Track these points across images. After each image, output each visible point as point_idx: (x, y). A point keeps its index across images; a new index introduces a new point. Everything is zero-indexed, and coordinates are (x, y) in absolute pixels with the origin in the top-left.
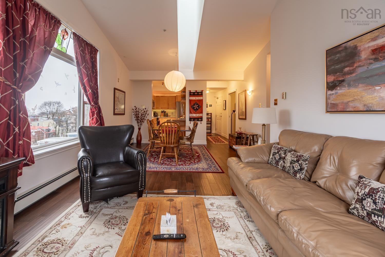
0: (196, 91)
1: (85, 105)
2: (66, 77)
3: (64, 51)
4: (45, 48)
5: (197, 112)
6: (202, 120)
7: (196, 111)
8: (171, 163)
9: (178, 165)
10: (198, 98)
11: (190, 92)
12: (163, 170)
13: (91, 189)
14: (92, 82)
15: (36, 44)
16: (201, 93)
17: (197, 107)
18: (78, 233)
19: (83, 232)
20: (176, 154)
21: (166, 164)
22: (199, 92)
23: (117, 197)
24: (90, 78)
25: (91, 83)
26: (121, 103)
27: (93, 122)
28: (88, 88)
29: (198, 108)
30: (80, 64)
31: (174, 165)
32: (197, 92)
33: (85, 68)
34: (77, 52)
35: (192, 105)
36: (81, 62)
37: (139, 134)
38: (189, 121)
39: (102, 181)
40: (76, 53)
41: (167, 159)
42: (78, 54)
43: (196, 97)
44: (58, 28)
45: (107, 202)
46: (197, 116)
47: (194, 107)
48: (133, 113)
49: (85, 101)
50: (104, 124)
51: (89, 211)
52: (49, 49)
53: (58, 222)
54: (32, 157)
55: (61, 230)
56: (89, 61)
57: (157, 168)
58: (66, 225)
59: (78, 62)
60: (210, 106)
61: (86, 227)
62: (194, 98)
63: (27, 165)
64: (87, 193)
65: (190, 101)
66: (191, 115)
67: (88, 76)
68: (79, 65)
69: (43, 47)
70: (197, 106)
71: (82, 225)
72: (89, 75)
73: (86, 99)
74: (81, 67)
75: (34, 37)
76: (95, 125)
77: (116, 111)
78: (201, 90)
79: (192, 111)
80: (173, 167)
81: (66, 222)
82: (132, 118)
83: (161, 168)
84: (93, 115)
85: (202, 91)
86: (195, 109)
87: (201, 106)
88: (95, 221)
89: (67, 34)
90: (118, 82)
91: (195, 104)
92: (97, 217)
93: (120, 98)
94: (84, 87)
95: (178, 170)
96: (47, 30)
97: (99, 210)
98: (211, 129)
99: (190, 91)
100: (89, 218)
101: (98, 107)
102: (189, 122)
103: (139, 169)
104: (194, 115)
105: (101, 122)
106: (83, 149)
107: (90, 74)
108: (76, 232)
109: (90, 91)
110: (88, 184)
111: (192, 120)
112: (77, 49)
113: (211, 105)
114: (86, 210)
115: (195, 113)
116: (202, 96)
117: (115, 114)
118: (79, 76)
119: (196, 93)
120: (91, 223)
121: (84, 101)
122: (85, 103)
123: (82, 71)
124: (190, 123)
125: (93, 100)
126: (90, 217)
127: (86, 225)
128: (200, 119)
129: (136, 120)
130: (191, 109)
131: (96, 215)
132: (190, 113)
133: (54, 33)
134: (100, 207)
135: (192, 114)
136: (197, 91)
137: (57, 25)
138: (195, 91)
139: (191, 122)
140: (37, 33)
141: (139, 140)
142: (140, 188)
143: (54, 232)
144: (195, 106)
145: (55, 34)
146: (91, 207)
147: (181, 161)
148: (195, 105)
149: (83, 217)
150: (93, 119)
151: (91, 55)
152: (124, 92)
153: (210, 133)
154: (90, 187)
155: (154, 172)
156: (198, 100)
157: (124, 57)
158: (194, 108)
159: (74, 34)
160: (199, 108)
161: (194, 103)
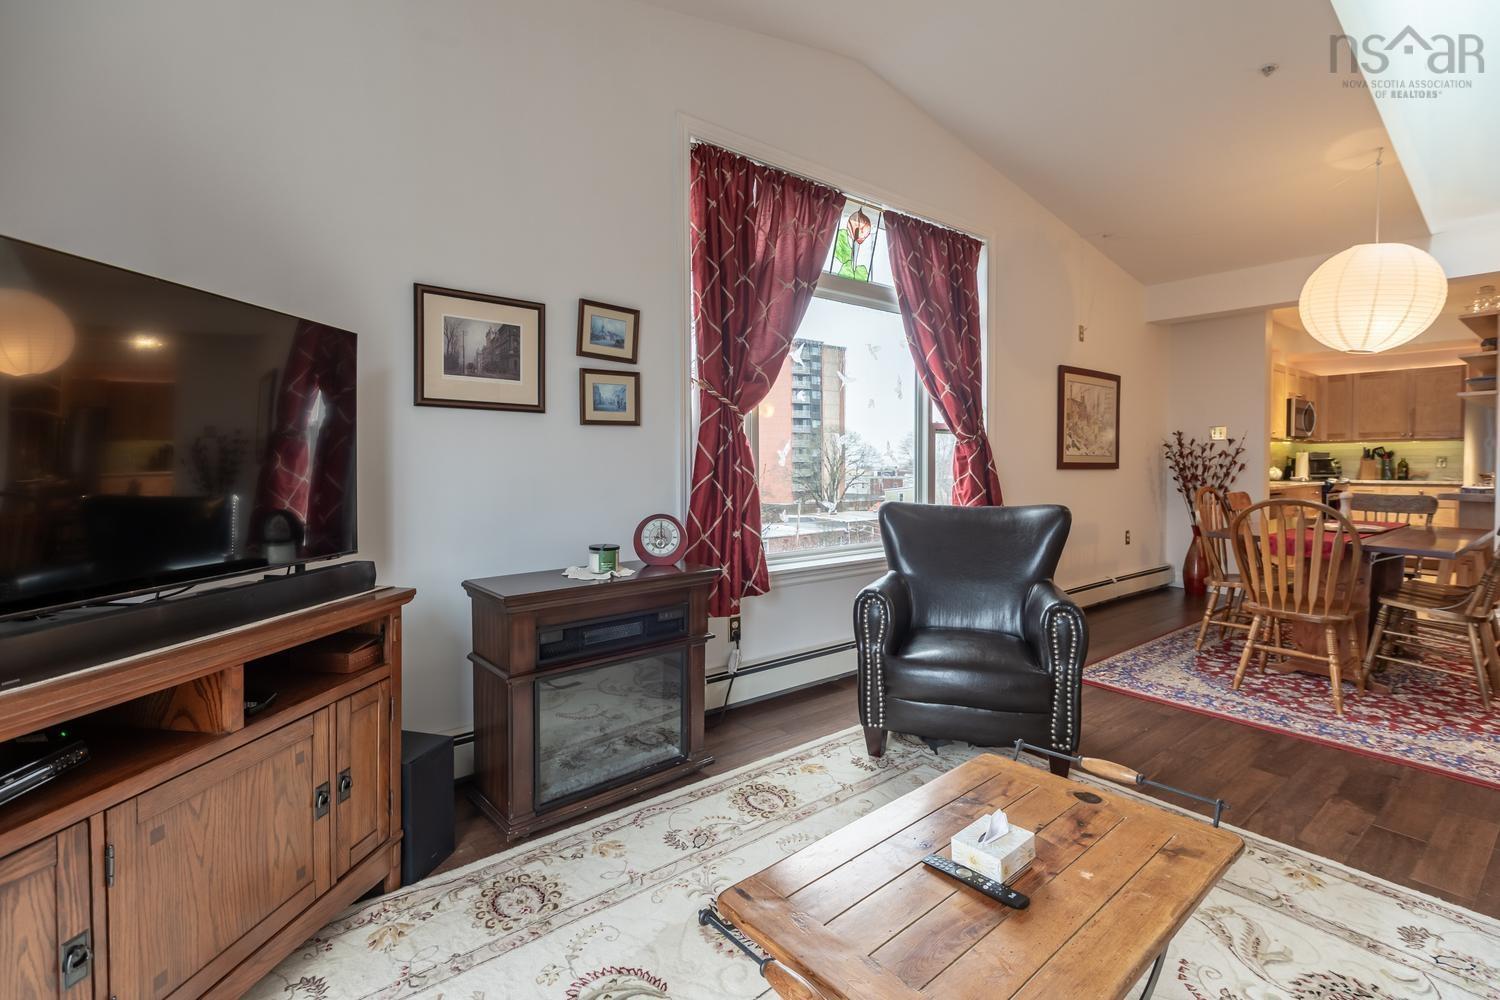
1: (937, 435)
2: (872, 353)
3: (862, 276)
4: (797, 285)
8: (1306, 700)
9: (1340, 716)
12: (1240, 717)
13: (886, 691)
14: (953, 360)
15: (777, 280)
18: (830, 796)
19: (841, 799)
20: (1331, 659)
21: (1274, 695)
23: (969, 746)
24: (944, 344)
25: (948, 363)
26: (1095, 423)
27: (963, 492)
28: (940, 380)
30: (912, 308)
31: (1315, 711)
33: (928, 316)
34: (901, 268)
36: (914, 299)
37: (1196, 553)
39: (917, 677)
40: (898, 274)
41: (1299, 676)
42: (903, 274)
44: (837, 215)
45: (934, 748)
48: (1170, 463)
49: (937, 424)
50: (999, 501)
51: (884, 757)
52: (805, 285)
53: (803, 754)
54: (764, 573)
55: (799, 773)
56: (942, 290)
57: (1211, 701)
58: (815, 765)
59: (904, 302)
61: (855, 792)
63: (752, 592)
64: (875, 700)
67: (936, 339)
68: (909, 308)
69: (790, 285)
71: (848, 783)
72: (942, 337)
73: (938, 417)
74: (915, 315)
75: (771, 265)
76: (968, 502)
77: (1067, 453)
80: (1304, 715)
81: (817, 760)
82: (1162, 483)
83: (1234, 707)
84: (962, 470)
88: (885, 785)
89: (867, 221)
90: (1082, 340)
92: (894, 780)
93: (1088, 403)
94: (927, 379)
95: (1324, 737)
96: (804, 234)
97: (910, 764)
100: (873, 773)
101: (979, 439)
103: (1050, 669)
105: (988, 493)
106: (894, 572)
107: (946, 331)
108: (826, 792)
109: (947, 388)
110: (877, 675)
112: (899, 261)
114: (877, 749)
117: (1062, 465)
118: (910, 345)
120: (872, 786)
121: (934, 422)
122: (934, 429)
123: (919, 329)
125: (959, 418)
126: (878, 771)
127: (858, 787)
129: (1180, 490)
131: (895, 772)
133: (823, 235)
134: (917, 758)
137: (833, 208)
140: (776, 253)
141: (1196, 577)
142: (1053, 742)
143: (785, 770)
145: (825, 237)
146: (894, 748)
147: (1383, 702)
149: (862, 766)
150: (962, 482)
151: (951, 266)
152: (1117, 379)
154: (882, 685)
155: (1188, 711)
157: (1105, 236)
159: (890, 217)
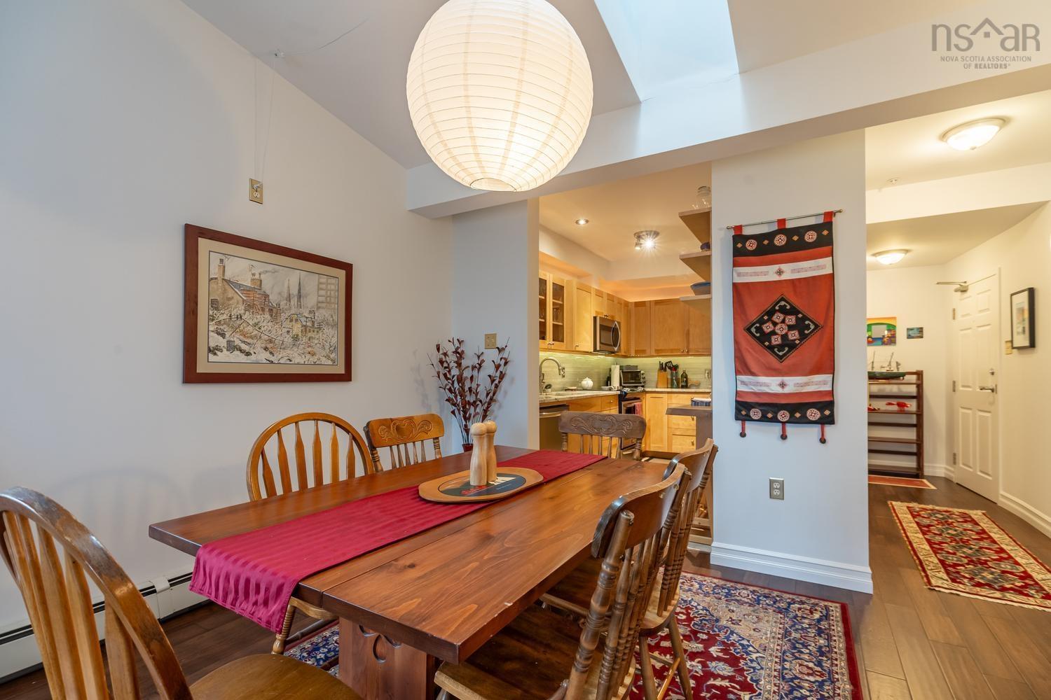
0: (782, 222)
5: (788, 361)
6: (829, 420)
7: (781, 357)
10: (793, 271)
11: (739, 237)
16: (820, 235)
17: (791, 328)
22: (801, 231)
29: (794, 335)
32: (789, 233)
35: (753, 315)
38: (737, 419)
43: (783, 267)
46: (787, 390)
47: (768, 328)
60: (909, 337)
62: (766, 274)
65: (740, 292)
66: (743, 383)
70: (791, 320)
78: (823, 212)
79: (755, 354)
85: (829, 215)
86: (776, 340)
87: (821, 322)
91: (771, 313)
98: (919, 455)
99: (738, 228)
102: (737, 426)
104: (770, 385)
111: (756, 413)
113: (921, 330)
115: (772, 371)
116: (831, 254)
119: (780, 240)
124: (743, 435)
128: (813, 414)
130: (744, 344)
132: (737, 372)
135: (753, 374)
136: (789, 225)
138: (775, 227)
139: (748, 424)
144: (775, 324)
148: (778, 317)
153: (917, 476)
156: (792, 281)
158: (763, 338)
160: (803, 337)
161: (768, 306)
